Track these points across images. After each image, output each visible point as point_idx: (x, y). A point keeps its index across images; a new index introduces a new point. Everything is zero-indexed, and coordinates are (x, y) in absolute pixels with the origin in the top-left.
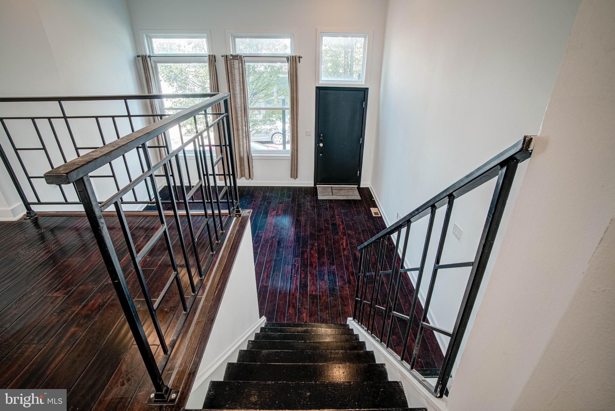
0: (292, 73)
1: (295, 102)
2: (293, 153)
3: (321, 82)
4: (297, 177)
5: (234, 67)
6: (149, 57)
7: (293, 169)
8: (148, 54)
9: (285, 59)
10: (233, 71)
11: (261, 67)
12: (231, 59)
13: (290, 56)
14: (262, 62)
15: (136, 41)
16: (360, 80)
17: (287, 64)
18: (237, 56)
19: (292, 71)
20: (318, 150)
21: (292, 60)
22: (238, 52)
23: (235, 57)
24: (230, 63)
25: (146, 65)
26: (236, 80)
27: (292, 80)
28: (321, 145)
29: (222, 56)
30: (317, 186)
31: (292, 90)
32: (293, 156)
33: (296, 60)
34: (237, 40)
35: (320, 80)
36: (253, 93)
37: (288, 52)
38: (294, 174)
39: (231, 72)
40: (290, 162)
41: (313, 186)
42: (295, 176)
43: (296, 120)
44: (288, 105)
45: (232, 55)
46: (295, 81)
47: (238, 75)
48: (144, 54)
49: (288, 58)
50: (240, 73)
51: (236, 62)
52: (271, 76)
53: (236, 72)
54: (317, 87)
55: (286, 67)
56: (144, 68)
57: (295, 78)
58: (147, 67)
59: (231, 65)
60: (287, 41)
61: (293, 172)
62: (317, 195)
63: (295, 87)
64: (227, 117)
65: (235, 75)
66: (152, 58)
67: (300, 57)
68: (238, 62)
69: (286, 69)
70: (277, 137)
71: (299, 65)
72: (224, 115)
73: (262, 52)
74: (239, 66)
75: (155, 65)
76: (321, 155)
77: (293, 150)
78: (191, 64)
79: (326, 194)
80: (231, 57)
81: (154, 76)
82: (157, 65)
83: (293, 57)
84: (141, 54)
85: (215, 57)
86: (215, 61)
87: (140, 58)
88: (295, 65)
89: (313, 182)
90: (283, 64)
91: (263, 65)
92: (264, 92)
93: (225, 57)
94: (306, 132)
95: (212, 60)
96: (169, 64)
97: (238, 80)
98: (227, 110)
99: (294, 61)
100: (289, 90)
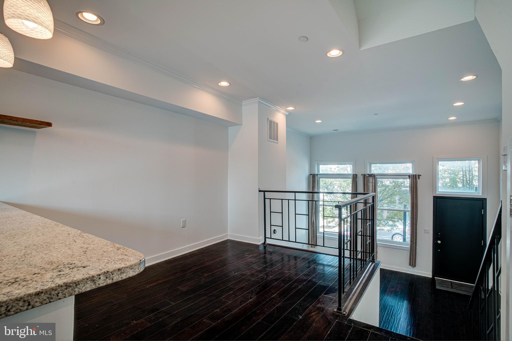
0: (413, 186)
1: (415, 206)
2: (412, 245)
3: (437, 193)
4: (415, 266)
5: (369, 182)
6: (317, 175)
7: (412, 258)
8: (316, 173)
9: (408, 177)
10: (368, 184)
11: (387, 182)
12: (368, 177)
13: (412, 175)
14: (388, 178)
15: (311, 166)
16: (477, 192)
17: (408, 180)
18: (372, 175)
19: (413, 185)
20: (435, 246)
21: (413, 177)
22: (372, 172)
23: (371, 175)
24: (367, 179)
25: (314, 179)
26: (370, 189)
27: (413, 191)
28: (439, 242)
29: (362, 175)
30: (435, 278)
31: (413, 197)
32: (412, 247)
33: (416, 177)
34: (372, 165)
35: (437, 192)
36: (379, 200)
37: (410, 172)
38: (413, 262)
39: (367, 185)
40: (409, 253)
41: (431, 277)
42: (413, 265)
43: (415, 219)
44: (409, 208)
45: (368, 174)
46: (415, 192)
47: (372, 186)
48: (314, 174)
49: (409, 176)
50: (373, 185)
51: (371, 179)
52: (395, 188)
53: (371, 185)
54: (434, 197)
55: (407, 182)
56: (313, 181)
57: (415, 189)
58: (314, 180)
59: (367, 180)
60: (410, 165)
61: (412, 261)
62: (435, 285)
63: (415, 196)
64: (373, 205)
65: (369, 186)
66: (318, 176)
67: (419, 176)
68: (372, 179)
69: (408, 183)
70: (397, 237)
71: (418, 180)
72: (372, 204)
73: (389, 172)
74: (373, 181)
75: (319, 179)
76: (439, 250)
77: (412, 243)
78: (337, 179)
79: (445, 286)
80: (368, 176)
81: (318, 186)
82: (320, 179)
83: (413, 175)
84: (312, 174)
85: (357, 175)
86: (357, 178)
87: (311, 176)
88: (415, 181)
89: (431, 274)
90: (405, 180)
91: (389, 181)
92: (389, 199)
93: (364, 175)
94: (425, 230)
95: (355, 177)
96: (325, 179)
97: (371, 189)
98: (373, 201)
99: (414, 178)
100: (410, 198)
